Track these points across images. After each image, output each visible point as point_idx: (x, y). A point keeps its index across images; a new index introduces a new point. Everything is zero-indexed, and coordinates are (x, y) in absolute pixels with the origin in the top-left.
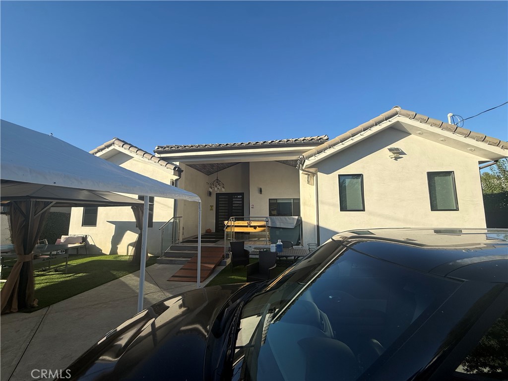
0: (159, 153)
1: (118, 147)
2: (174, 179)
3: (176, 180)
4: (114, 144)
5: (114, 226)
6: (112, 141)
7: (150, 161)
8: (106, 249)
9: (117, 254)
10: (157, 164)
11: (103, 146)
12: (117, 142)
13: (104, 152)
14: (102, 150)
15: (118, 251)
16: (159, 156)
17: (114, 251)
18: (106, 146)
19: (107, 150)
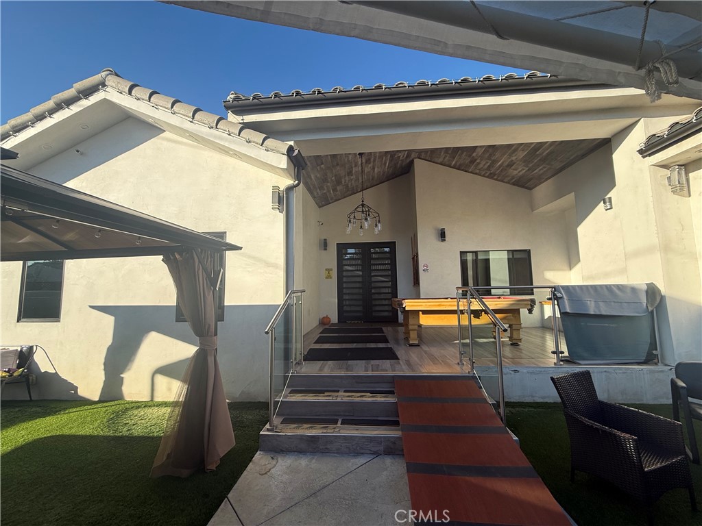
0: (240, 109)
1: (115, 94)
2: (282, 188)
3: (290, 189)
4: (103, 84)
5: (110, 320)
6: (96, 79)
7: (213, 131)
8: (90, 385)
9: (121, 397)
10: (235, 138)
11: (71, 92)
12: (111, 81)
13: (75, 109)
14: (69, 102)
15: (124, 388)
16: (239, 119)
17: (112, 391)
18: (79, 92)
19: (85, 103)
